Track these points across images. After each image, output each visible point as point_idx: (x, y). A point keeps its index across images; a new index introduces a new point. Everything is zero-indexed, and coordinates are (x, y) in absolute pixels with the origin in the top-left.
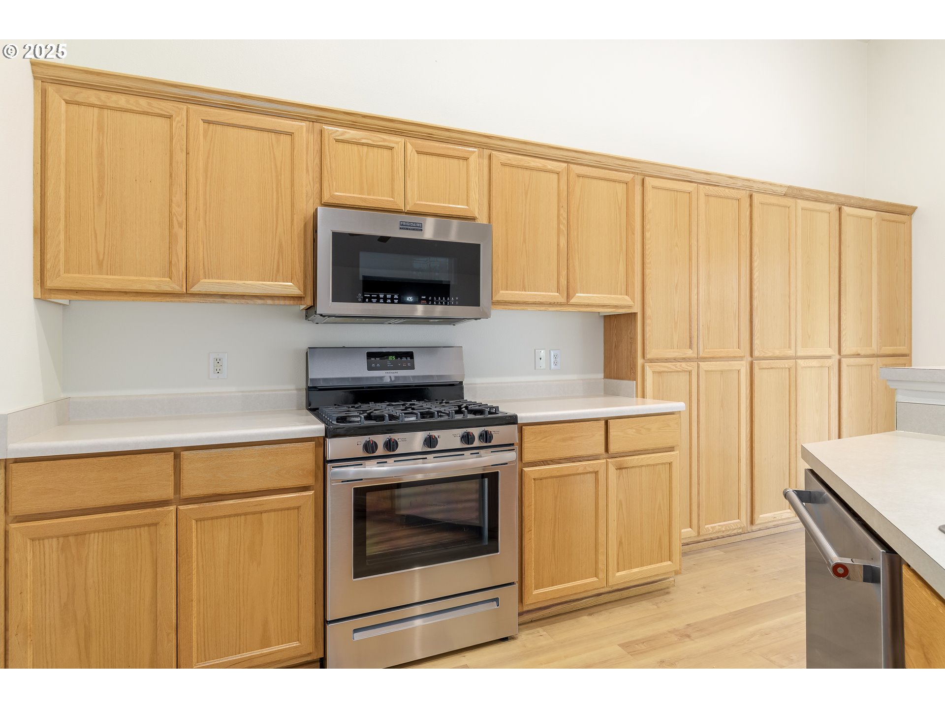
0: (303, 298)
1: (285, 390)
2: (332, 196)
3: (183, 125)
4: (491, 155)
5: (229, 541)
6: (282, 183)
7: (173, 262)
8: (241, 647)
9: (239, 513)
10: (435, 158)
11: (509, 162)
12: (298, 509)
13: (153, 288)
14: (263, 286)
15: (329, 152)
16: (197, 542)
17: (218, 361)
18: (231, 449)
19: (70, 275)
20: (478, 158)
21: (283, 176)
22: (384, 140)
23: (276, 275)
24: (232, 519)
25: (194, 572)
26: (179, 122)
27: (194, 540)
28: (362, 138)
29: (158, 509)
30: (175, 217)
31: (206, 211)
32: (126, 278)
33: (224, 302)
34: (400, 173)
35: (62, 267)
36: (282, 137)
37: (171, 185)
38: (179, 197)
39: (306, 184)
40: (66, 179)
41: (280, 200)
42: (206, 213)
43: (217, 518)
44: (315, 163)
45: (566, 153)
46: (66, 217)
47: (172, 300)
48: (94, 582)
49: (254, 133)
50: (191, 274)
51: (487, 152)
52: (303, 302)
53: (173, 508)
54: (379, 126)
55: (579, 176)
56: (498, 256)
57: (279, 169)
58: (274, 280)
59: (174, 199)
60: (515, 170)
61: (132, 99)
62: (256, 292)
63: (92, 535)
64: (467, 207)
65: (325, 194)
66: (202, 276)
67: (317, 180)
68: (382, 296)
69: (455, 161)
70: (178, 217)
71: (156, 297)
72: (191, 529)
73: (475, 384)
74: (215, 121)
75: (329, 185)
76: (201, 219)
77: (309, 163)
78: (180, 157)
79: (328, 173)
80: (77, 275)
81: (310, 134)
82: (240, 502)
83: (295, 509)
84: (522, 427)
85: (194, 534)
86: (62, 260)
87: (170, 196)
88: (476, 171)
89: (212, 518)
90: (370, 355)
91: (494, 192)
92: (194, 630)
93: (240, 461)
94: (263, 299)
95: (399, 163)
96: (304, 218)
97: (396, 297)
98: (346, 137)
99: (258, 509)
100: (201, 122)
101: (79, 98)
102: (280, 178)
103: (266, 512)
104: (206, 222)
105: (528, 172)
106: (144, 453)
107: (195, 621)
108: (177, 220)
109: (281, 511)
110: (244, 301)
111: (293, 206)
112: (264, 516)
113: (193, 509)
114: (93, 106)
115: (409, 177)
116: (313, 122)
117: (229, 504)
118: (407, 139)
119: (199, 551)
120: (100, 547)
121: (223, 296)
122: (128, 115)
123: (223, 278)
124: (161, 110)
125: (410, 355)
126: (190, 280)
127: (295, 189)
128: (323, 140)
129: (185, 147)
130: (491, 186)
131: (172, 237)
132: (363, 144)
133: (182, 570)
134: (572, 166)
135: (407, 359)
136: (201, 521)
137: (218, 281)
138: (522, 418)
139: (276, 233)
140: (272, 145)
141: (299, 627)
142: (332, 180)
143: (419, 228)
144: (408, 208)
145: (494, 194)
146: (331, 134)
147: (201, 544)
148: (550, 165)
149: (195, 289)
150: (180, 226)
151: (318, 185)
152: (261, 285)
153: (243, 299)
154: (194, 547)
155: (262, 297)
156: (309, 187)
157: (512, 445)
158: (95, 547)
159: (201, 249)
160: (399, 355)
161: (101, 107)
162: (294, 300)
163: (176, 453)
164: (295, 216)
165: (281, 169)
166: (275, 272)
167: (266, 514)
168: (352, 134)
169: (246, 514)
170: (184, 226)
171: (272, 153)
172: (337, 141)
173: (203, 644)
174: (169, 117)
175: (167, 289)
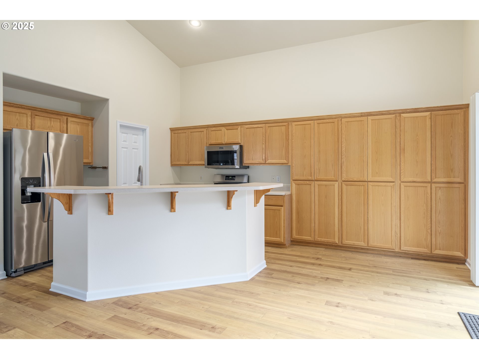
2: (210, 143)
3: (188, 134)
7: (186, 159)
10: (231, 130)
11: (248, 127)
15: (210, 134)
17: (201, 177)
19: (174, 162)
20: (241, 128)
22: (220, 129)
23: (201, 160)
30: (186, 151)
31: (191, 149)
32: (181, 162)
34: (223, 135)
36: (202, 132)
37: (186, 145)
45: (264, 122)
47: (188, 166)
49: (198, 132)
51: (243, 126)
54: (219, 126)
55: (269, 127)
60: (250, 129)
61: (181, 131)
64: (238, 141)
66: (190, 161)
67: (208, 140)
68: (216, 164)
74: (192, 132)
77: (207, 137)
78: (187, 140)
79: (209, 138)
81: (206, 131)
86: (173, 160)
87: (186, 147)
88: (240, 131)
90: (226, 176)
94: (199, 165)
95: (223, 133)
97: (219, 164)
98: (213, 130)
100: (190, 133)
104: (191, 151)
105: (254, 129)
111: (204, 146)
114: (177, 133)
116: (207, 128)
118: (224, 127)
121: (194, 165)
122: (181, 134)
125: (235, 177)
126: (188, 162)
127: (204, 142)
129: (188, 137)
131: (186, 154)
132: (216, 130)
134: (266, 124)
137: (192, 162)
139: (201, 152)
140: (201, 134)
143: (223, 148)
144: (225, 143)
146: (210, 130)
148: (260, 126)
149: (189, 164)
159: (190, 156)
160: (232, 177)
161: (178, 133)
168: (214, 129)
170: (188, 152)
171: (200, 136)
174: (186, 133)
175: (185, 164)
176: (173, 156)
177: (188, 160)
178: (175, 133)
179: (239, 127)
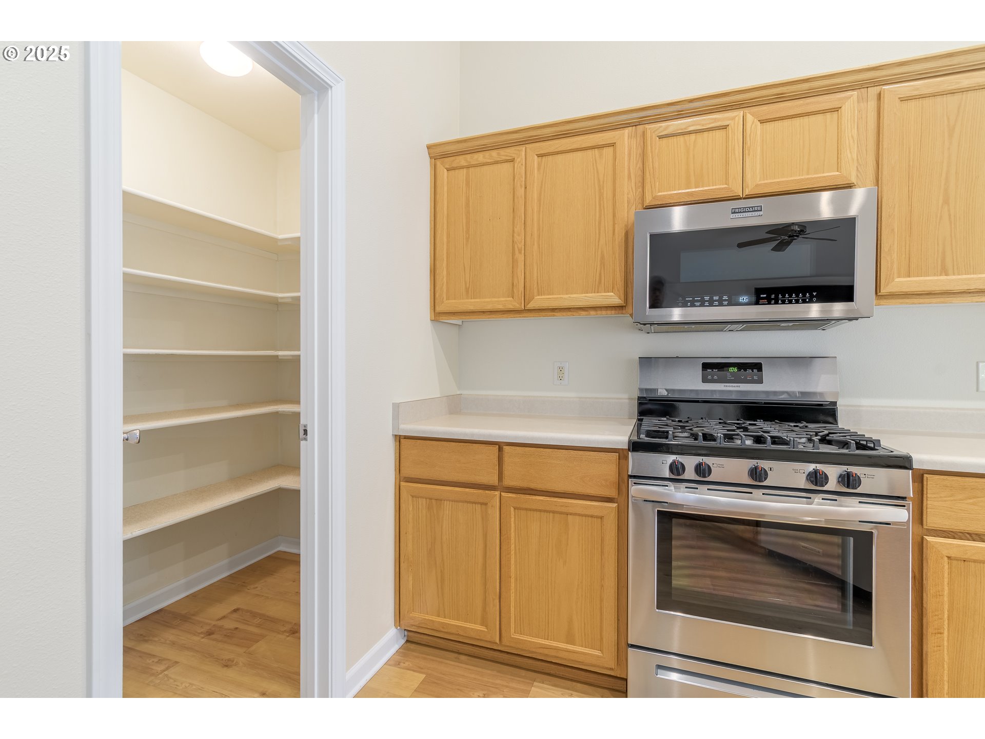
0: (624, 308)
1: (617, 399)
2: (654, 198)
3: (522, 164)
4: (882, 92)
5: (540, 533)
6: (605, 195)
7: (515, 284)
8: (550, 634)
9: (548, 509)
10: (786, 123)
11: (916, 93)
12: (601, 518)
13: (500, 307)
14: (586, 298)
15: (652, 152)
16: (515, 526)
17: (561, 369)
18: (542, 449)
19: (449, 301)
20: (858, 102)
21: (605, 189)
22: (717, 120)
23: (598, 287)
24: (542, 513)
25: (513, 552)
26: (519, 162)
27: (513, 525)
28: (689, 126)
29: (487, 492)
30: (516, 246)
31: (539, 236)
32: (483, 300)
33: (554, 316)
34: (737, 152)
35: (445, 296)
36: (605, 150)
37: (514, 218)
38: (519, 227)
39: (628, 191)
40: (447, 229)
41: (602, 213)
42: (539, 238)
43: (530, 510)
44: (637, 167)
46: (447, 258)
47: (515, 316)
48: (446, 539)
49: (578, 154)
50: (527, 292)
51: (874, 91)
52: (624, 311)
53: (497, 493)
54: (710, 106)
56: (893, 230)
57: (602, 183)
58: (596, 291)
59: (515, 229)
60: (928, 102)
61: (487, 154)
62: (580, 304)
63: (446, 502)
64: (838, 173)
65: (647, 197)
66: (535, 294)
67: (640, 184)
69: (820, 117)
70: (519, 244)
71: (504, 314)
72: (510, 515)
73: (860, 406)
74: (546, 153)
75: (651, 187)
76: (536, 243)
77: (631, 169)
78: (521, 192)
79: (650, 175)
80: (454, 301)
81: (632, 140)
82: (548, 499)
83: (598, 518)
84: (922, 475)
85: (512, 520)
86: (445, 290)
87: (513, 228)
88: (854, 121)
89: (526, 509)
90: (706, 366)
91: (885, 143)
92: (512, 604)
93: (549, 462)
94: (587, 311)
95: (736, 140)
96: (625, 226)
98: (671, 130)
99: (564, 510)
100: (536, 157)
101: (455, 165)
102: (602, 191)
103: (571, 514)
104: (539, 245)
106: (478, 443)
107: (513, 595)
108: (518, 247)
109: (586, 516)
110: (570, 313)
111: (614, 216)
112: (570, 517)
113: (511, 497)
114: (462, 167)
115: (749, 155)
116: (636, 126)
117: (539, 500)
118: (746, 110)
119: (517, 536)
120: (450, 513)
121: (553, 310)
122: (485, 168)
123: (553, 294)
124: (507, 156)
125: (758, 367)
126: (527, 298)
127: (617, 198)
128: (645, 141)
129: (523, 183)
130: (881, 136)
131: (514, 261)
132: (690, 133)
133: (504, 548)
135: (753, 371)
136: (518, 509)
137: (548, 297)
138: (921, 462)
139: (598, 245)
140: (596, 161)
141: (602, 639)
142: (654, 180)
144: (747, 192)
145: (885, 146)
146: (654, 132)
147: (518, 530)
149: (532, 305)
150: (520, 253)
151: (640, 190)
152: (584, 298)
153: (570, 311)
154: (512, 531)
155: (586, 309)
156: (631, 193)
157: (904, 498)
158: (448, 512)
159: (535, 270)
160: (742, 366)
161: (468, 167)
162: (616, 310)
163: (500, 446)
164: (616, 225)
165: (603, 182)
166: (597, 283)
167: (571, 516)
168: (677, 125)
169: (554, 512)
170: (523, 252)
171: (595, 169)
172: (660, 137)
173: (519, 618)
174: (512, 160)
175: (511, 307)
176: (445, 273)
177: (521, 289)
178: (454, 169)
179: (849, 97)
